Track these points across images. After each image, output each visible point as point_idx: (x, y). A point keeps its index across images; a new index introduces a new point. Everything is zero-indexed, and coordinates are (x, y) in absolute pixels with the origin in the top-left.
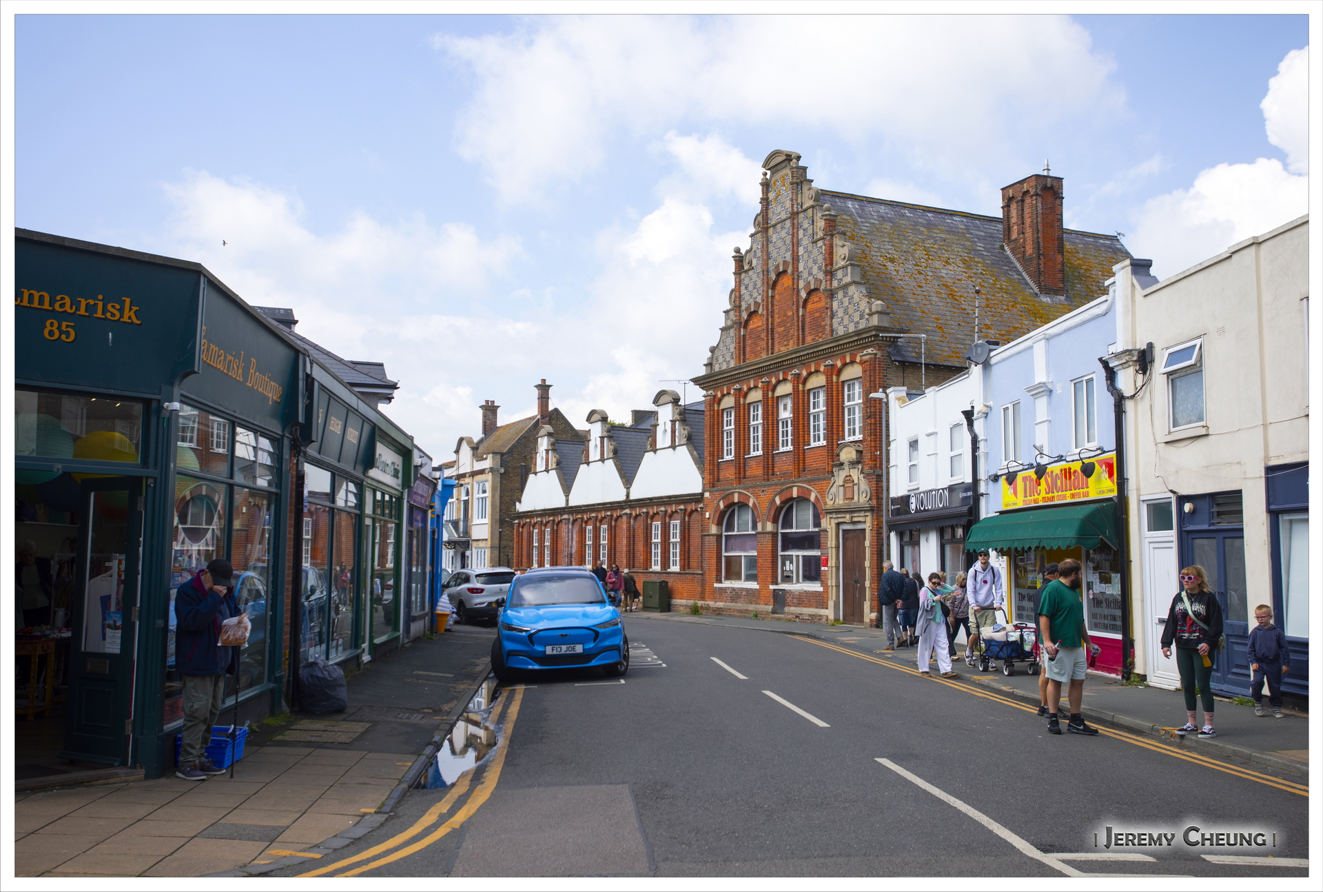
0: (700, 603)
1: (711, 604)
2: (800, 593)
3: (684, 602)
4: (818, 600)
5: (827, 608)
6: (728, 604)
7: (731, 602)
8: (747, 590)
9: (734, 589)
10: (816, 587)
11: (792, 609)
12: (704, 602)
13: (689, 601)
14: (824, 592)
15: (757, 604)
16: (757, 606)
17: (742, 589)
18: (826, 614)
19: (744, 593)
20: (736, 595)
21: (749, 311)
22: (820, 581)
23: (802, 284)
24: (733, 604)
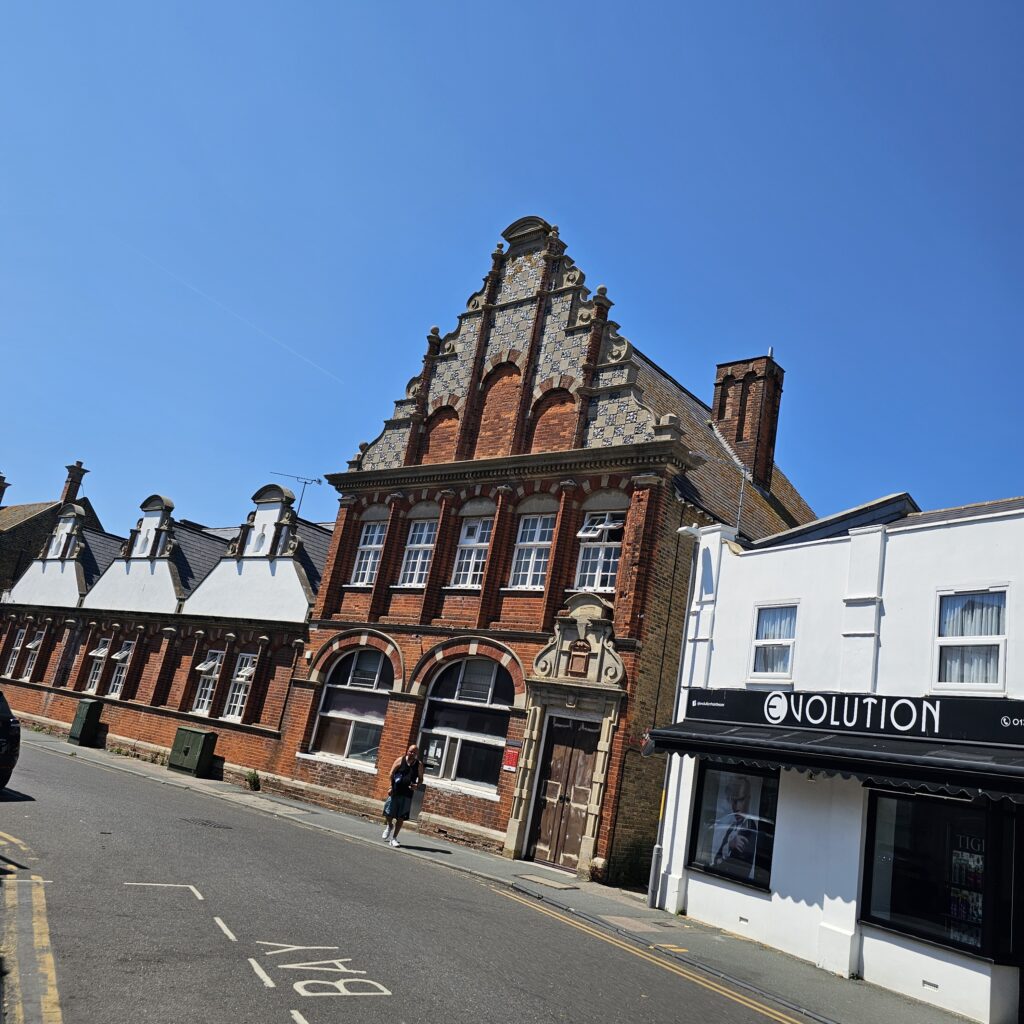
0: (262, 774)
1: (285, 780)
2: (453, 795)
3: (237, 768)
4: (491, 815)
5: (505, 831)
6: (314, 786)
7: (321, 785)
8: (354, 772)
9: (330, 767)
10: (486, 792)
11: (435, 817)
12: (271, 775)
13: (248, 769)
14: (500, 803)
15: (368, 796)
16: (368, 800)
17: (345, 770)
18: (502, 840)
19: (347, 776)
20: (331, 775)
21: (438, 405)
22: (496, 784)
23: (538, 380)
24: (325, 788)
